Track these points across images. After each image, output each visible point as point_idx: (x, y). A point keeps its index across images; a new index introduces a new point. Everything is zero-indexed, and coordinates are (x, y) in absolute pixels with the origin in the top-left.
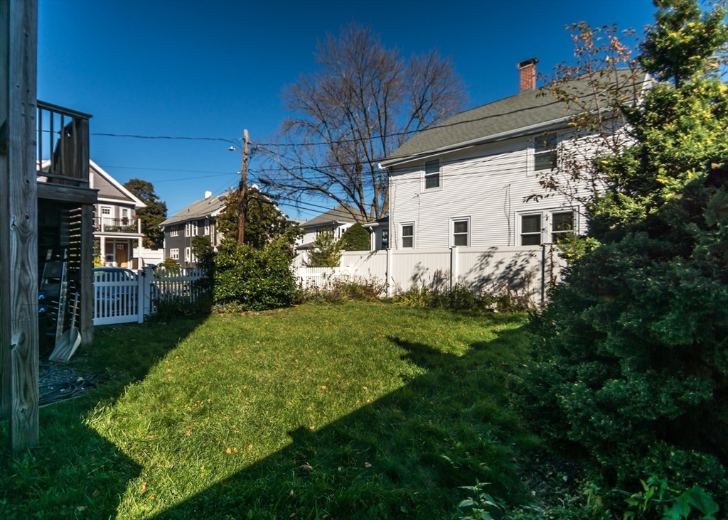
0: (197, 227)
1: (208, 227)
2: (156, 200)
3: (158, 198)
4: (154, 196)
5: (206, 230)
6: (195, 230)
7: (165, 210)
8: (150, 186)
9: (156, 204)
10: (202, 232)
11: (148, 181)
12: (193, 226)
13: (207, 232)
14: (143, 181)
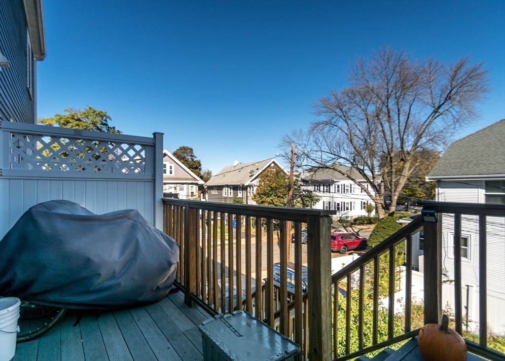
0: (232, 190)
1: (241, 191)
2: (195, 159)
3: (195, 157)
4: (194, 156)
5: (239, 193)
6: (231, 192)
7: (200, 165)
8: (191, 150)
9: (195, 162)
10: (236, 195)
11: (190, 147)
12: (229, 189)
13: (240, 195)
14: (187, 147)
